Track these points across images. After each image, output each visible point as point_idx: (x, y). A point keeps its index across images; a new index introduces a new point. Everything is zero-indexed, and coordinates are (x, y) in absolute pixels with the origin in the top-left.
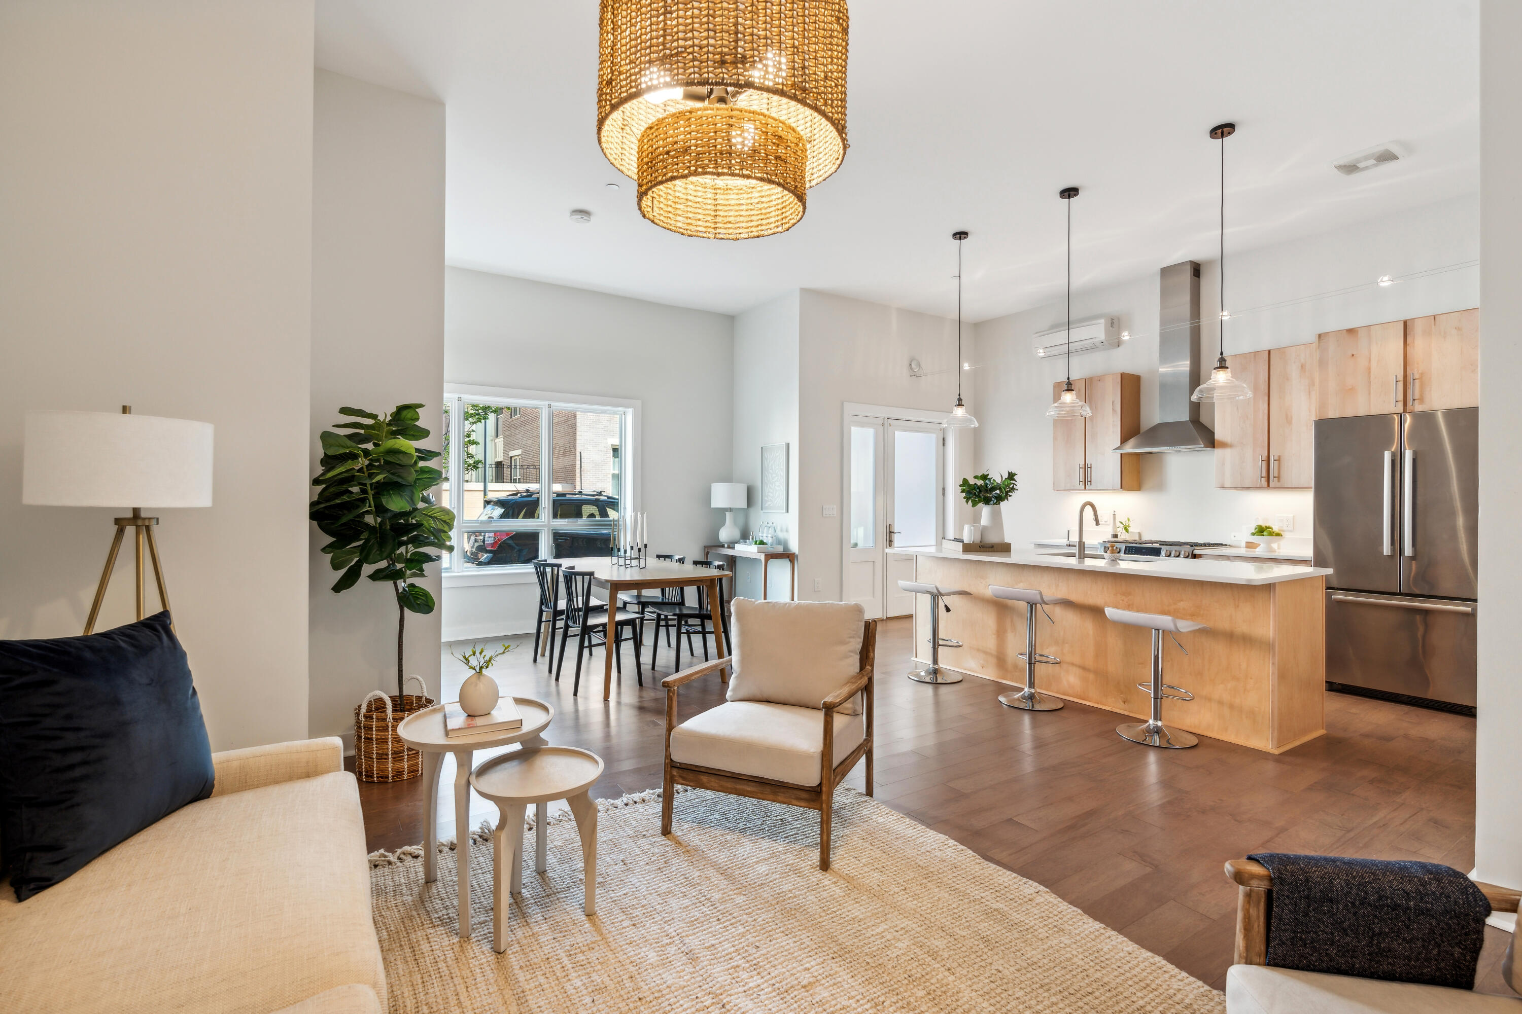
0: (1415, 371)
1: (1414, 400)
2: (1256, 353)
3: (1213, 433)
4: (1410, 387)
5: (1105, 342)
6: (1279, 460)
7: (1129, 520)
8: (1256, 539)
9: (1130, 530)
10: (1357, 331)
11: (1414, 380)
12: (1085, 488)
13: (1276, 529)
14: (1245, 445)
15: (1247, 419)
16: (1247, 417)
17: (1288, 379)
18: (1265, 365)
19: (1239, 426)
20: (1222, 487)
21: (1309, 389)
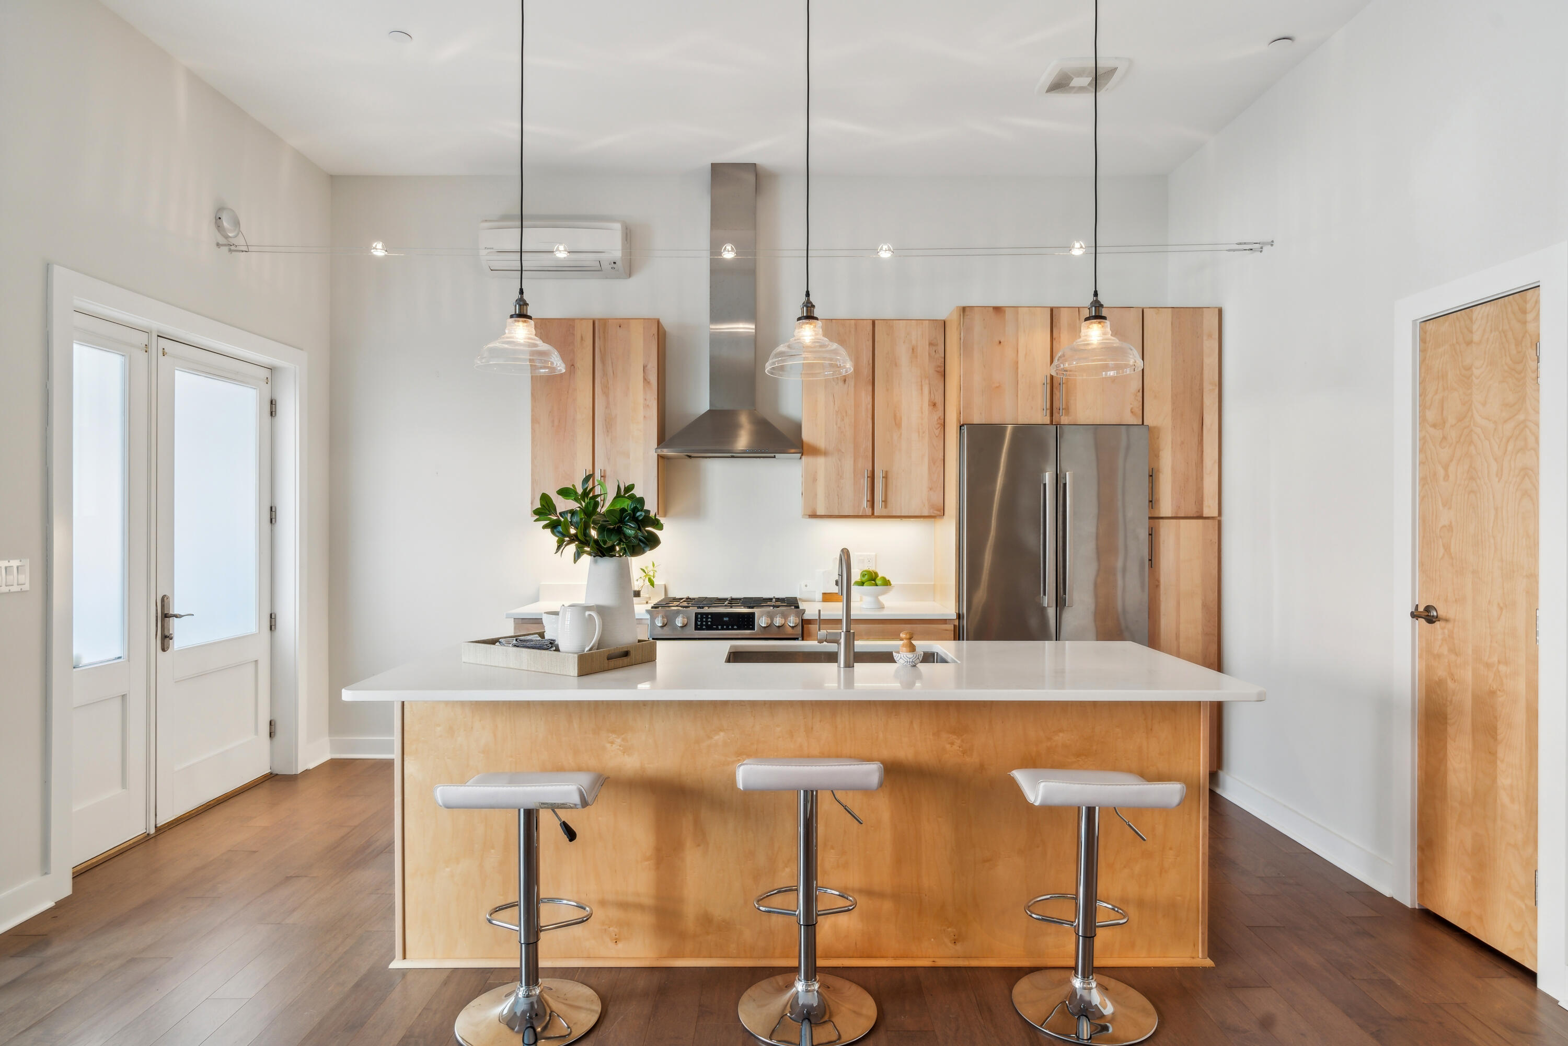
1: (1059, 411)
2: (857, 321)
4: (1057, 395)
5: (619, 263)
6: (886, 477)
9: (656, 581)
10: (1004, 310)
11: (1060, 384)
14: (843, 453)
15: (846, 415)
16: (846, 412)
17: (896, 365)
18: (868, 340)
19: (836, 424)
20: (814, 516)
21: (921, 382)
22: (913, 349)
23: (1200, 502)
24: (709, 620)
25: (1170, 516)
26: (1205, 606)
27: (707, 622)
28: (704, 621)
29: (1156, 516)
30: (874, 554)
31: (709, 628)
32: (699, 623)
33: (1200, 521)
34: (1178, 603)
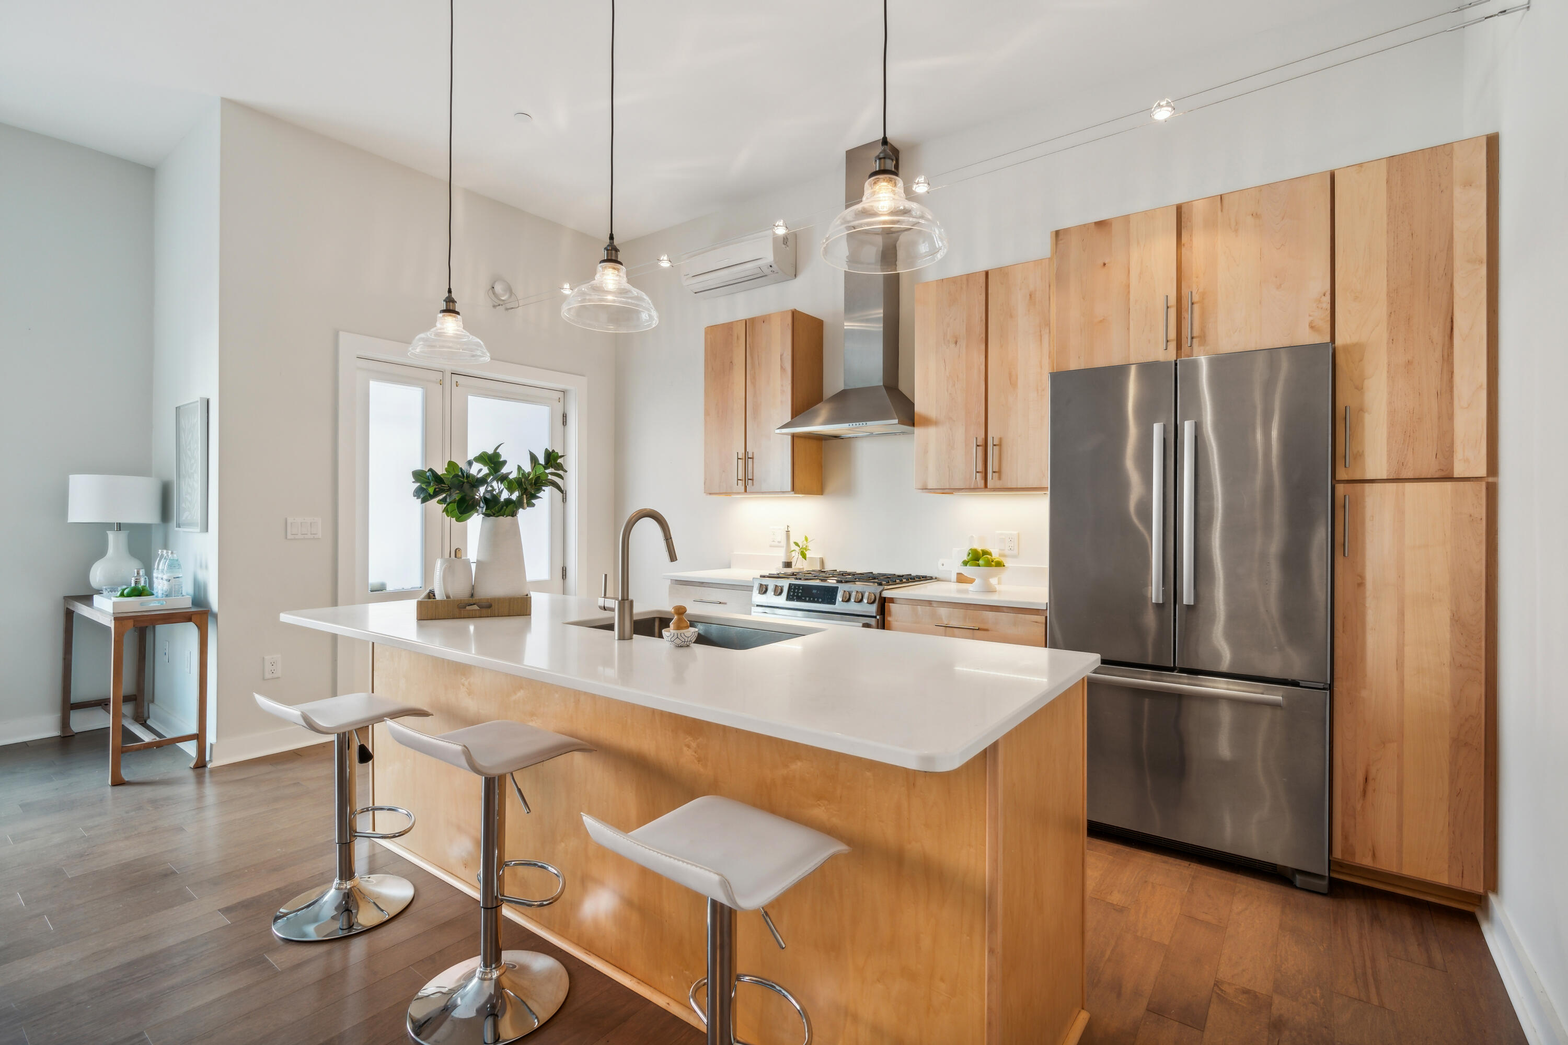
0: (1195, 286)
1: (1192, 338)
2: (969, 277)
3: (913, 404)
4: (1186, 316)
5: (775, 266)
6: (1000, 445)
7: (806, 539)
8: (969, 571)
9: (808, 554)
10: (1111, 224)
11: (1192, 304)
12: (746, 491)
13: (996, 556)
14: (954, 421)
15: (958, 381)
16: (958, 377)
17: (1011, 316)
18: (981, 294)
19: (947, 391)
20: (925, 489)
21: (1040, 331)
22: (1030, 295)
23: (1447, 451)
24: (800, 591)
25: (1386, 478)
26: (1456, 620)
27: (798, 593)
28: (796, 592)
29: (1358, 477)
30: (1016, 532)
31: (799, 599)
32: (792, 594)
33: (1448, 485)
34: (1402, 613)
